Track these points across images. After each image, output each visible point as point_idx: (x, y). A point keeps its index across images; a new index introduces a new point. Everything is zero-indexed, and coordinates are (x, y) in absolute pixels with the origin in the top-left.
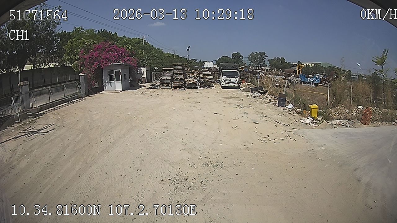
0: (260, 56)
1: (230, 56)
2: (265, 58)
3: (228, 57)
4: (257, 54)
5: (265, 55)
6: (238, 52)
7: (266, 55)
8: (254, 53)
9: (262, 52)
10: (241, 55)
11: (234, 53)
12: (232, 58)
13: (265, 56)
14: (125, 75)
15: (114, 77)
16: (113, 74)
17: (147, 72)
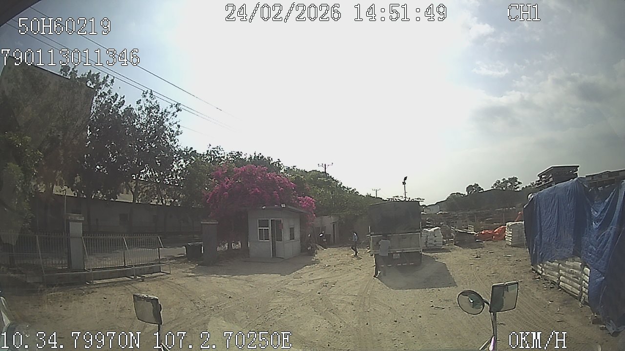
0: (510, 184)
1: (464, 192)
2: (518, 186)
3: (461, 193)
4: (506, 182)
5: (516, 181)
6: (477, 183)
7: (518, 180)
8: (499, 181)
9: (512, 177)
10: (480, 188)
11: (470, 186)
12: (466, 194)
13: (517, 183)
14: (292, 230)
15: (270, 232)
16: (268, 227)
17: (333, 225)
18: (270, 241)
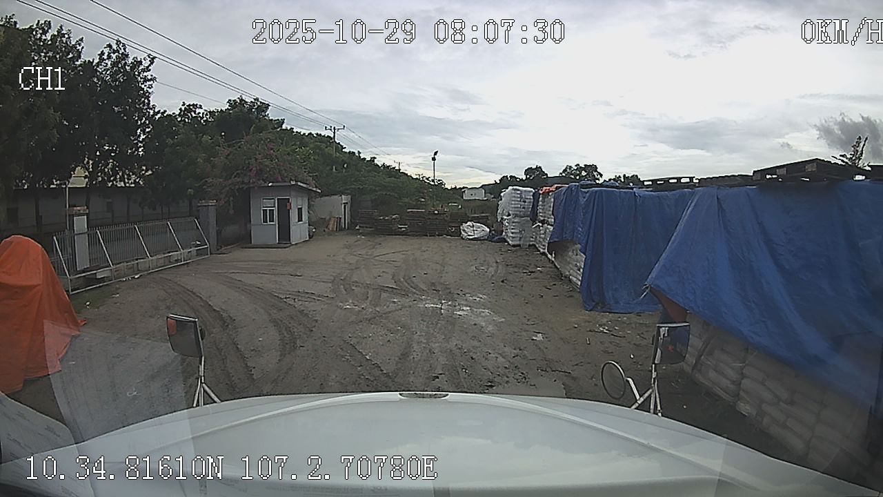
0: (586, 174)
1: (521, 175)
3: (517, 176)
4: (580, 169)
6: (539, 166)
7: (598, 170)
8: (571, 167)
9: (590, 164)
10: (544, 172)
11: (529, 168)
12: (524, 178)
13: (597, 173)
14: (300, 210)
15: (276, 213)
16: (274, 207)
17: (345, 206)
18: (275, 225)
